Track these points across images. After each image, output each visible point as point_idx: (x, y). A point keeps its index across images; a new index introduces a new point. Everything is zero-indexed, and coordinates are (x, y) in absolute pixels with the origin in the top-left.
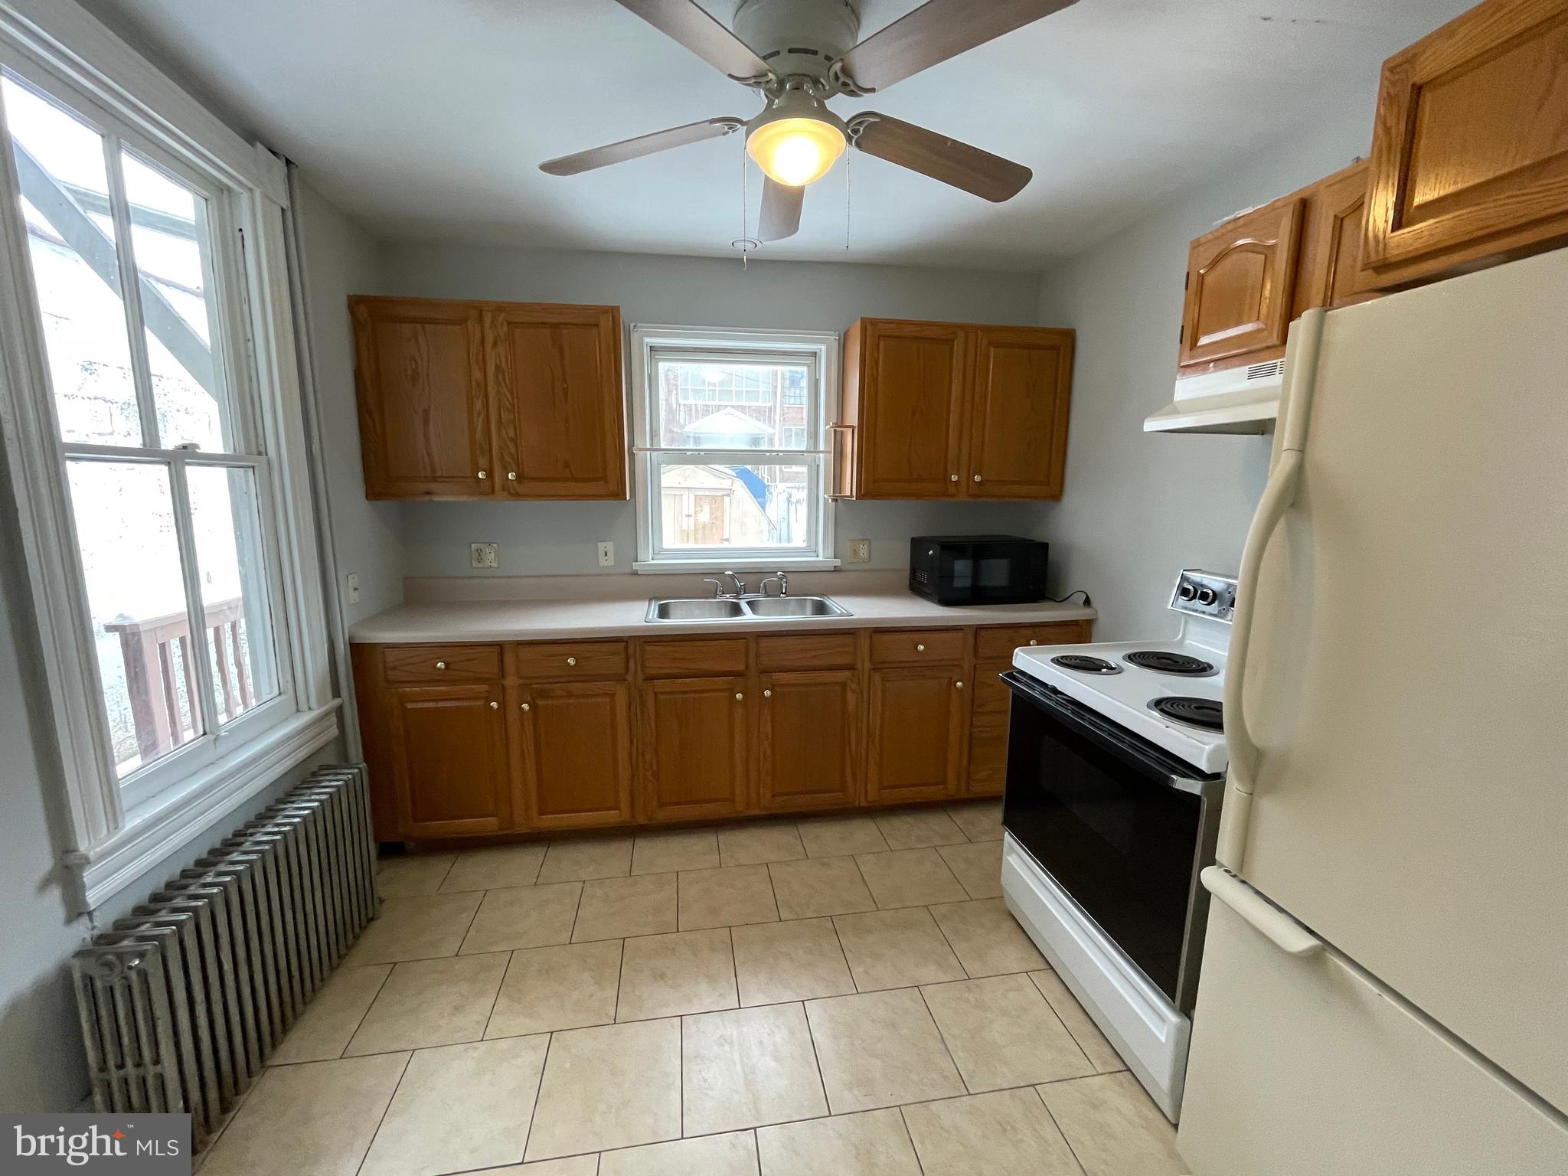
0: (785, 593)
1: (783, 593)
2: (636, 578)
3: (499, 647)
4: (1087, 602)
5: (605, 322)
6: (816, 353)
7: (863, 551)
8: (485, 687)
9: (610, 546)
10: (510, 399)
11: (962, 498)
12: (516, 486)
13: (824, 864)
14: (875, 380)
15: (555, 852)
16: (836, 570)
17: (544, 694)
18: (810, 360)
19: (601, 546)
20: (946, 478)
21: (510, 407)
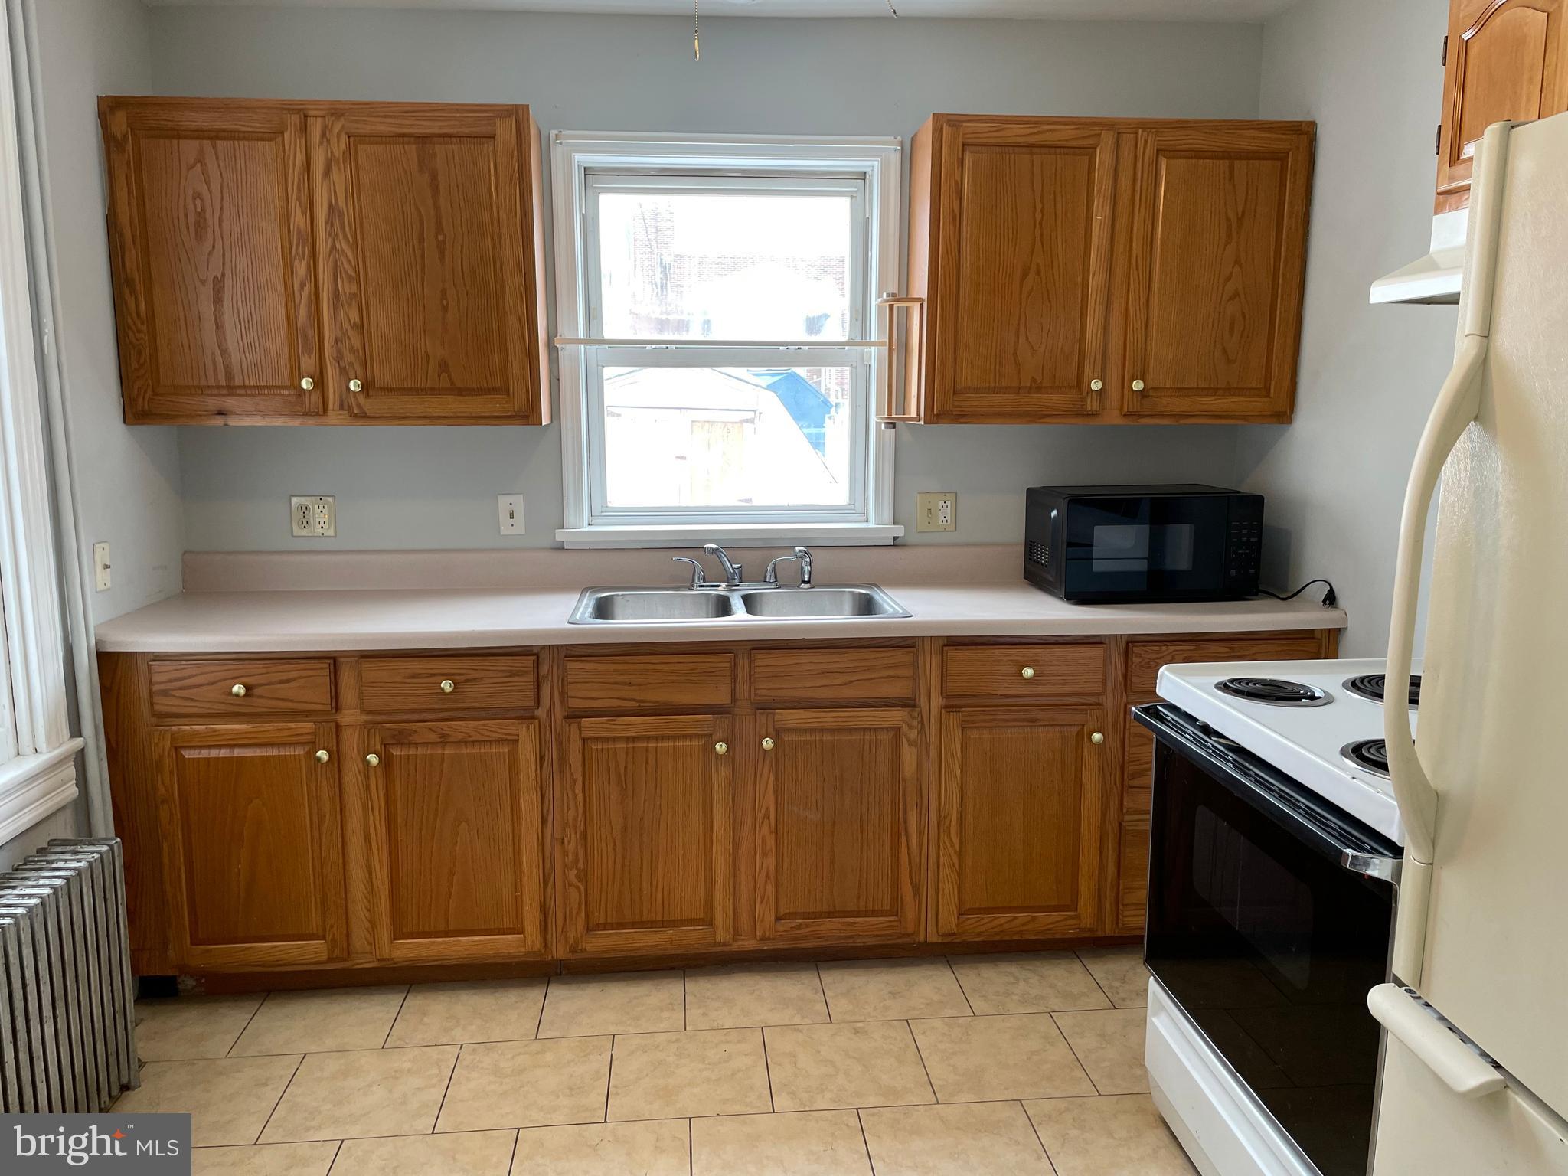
0: (808, 582)
1: (804, 582)
2: (562, 555)
3: (332, 662)
4: (1331, 599)
5: (504, 131)
6: (865, 173)
7: (944, 512)
8: (307, 726)
9: (518, 502)
10: (351, 258)
11: (1113, 418)
12: (361, 399)
13: (856, 1032)
14: (956, 219)
15: (417, 1002)
16: (897, 543)
17: (401, 738)
18: (856, 186)
19: (504, 502)
20: (1081, 385)
21: (353, 274)
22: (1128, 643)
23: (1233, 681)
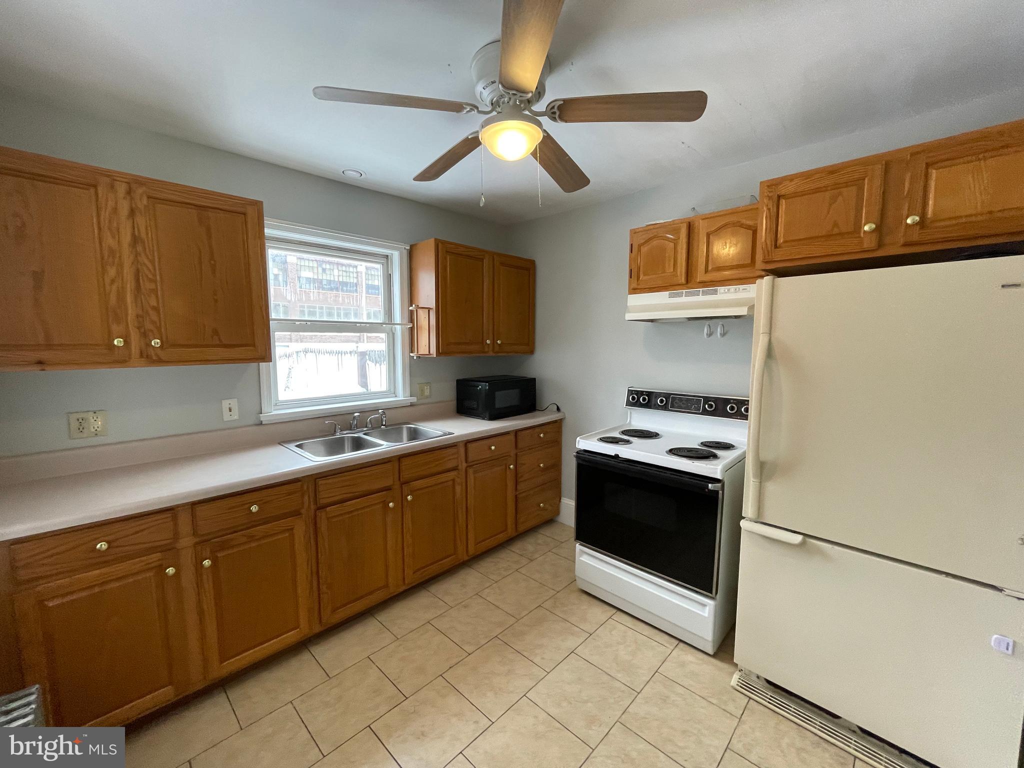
0: (384, 425)
1: (383, 425)
2: (261, 427)
4: (558, 409)
5: (250, 211)
6: (387, 256)
7: (427, 392)
9: (234, 403)
10: (152, 270)
11: (491, 354)
12: (159, 352)
13: (465, 607)
14: (445, 278)
15: (235, 693)
16: (412, 405)
17: (223, 546)
18: (384, 261)
19: (226, 404)
20: (483, 342)
22: (516, 432)
23: (603, 438)
